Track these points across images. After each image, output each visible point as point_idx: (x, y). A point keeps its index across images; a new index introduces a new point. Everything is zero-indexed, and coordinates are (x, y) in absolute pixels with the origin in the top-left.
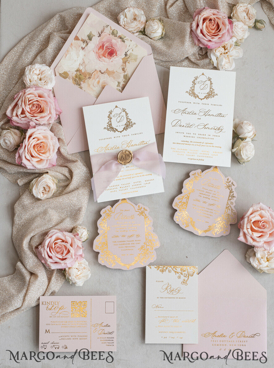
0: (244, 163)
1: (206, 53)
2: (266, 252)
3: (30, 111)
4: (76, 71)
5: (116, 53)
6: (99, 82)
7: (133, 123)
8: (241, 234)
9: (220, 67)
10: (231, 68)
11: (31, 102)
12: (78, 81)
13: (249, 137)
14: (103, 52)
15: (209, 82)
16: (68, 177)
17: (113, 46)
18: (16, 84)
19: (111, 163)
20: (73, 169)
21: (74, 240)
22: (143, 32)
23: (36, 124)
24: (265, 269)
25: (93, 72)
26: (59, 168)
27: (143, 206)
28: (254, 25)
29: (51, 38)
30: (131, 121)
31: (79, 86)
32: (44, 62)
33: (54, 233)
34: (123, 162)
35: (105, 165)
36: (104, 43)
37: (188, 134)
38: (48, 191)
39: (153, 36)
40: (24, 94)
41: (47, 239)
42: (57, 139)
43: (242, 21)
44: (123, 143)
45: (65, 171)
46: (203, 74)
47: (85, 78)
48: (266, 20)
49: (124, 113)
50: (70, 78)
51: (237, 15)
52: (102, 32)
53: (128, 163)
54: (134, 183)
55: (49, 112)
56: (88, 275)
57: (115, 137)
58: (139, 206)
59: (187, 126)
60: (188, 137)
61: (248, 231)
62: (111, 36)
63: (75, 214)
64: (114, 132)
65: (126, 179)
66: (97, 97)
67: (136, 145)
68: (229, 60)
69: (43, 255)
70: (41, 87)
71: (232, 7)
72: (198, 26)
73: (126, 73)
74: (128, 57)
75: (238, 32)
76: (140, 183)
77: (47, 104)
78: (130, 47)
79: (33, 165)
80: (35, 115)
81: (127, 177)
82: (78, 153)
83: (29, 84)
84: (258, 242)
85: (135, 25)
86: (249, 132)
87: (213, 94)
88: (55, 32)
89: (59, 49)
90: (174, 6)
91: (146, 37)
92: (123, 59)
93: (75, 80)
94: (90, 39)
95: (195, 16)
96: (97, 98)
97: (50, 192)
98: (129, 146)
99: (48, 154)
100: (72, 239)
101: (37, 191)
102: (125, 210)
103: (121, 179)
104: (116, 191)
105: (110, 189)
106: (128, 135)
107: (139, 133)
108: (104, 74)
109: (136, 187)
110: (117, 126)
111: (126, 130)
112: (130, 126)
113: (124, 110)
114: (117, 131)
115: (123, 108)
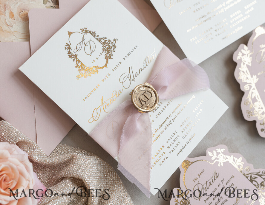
6: (12, 15)
7: (112, 41)
19: (132, 122)
34: (148, 108)
35: (124, 131)
37: (197, 4)
42: (17, 147)
44: (121, 81)
53: (155, 103)
54: (181, 126)
64: (96, 73)
65: (165, 129)
66: (27, 38)
67: (141, 69)
76: (189, 121)
81: (165, 125)
82: (60, 143)
96: (29, 41)
98: (132, 78)
99: (24, 183)
102: (199, 175)
103: (159, 135)
104: (166, 157)
105: (156, 163)
106: (119, 64)
107: (132, 50)
109: (188, 129)
110: (94, 61)
111: (111, 58)
112: (112, 48)
113: (85, 30)
114: (99, 68)
115: (81, 30)
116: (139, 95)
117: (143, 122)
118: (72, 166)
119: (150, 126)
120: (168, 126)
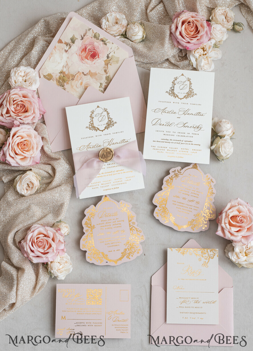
0: (223, 160)
1: (186, 55)
2: (244, 247)
3: (15, 111)
4: (60, 73)
5: (98, 56)
6: (81, 83)
7: (114, 122)
8: (219, 229)
9: (199, 68)
10: (210, 69)
11: (15, 102)
12: (61, 82)
13: (228, 135)
14: (85, 55)
15: (189, 82)
16: (51, 174)
17: (95, 49)
18: (2, 86)
19: (93, 161)
20: (56, 167)
21: (56, 235)
22: (124, 35)
23: (20, 123)
24: (244, 264)
25: (76, 73)
26: (43, 165)
28: (233, 28)
29: (36, 41)
30: (112, 120)
31: (62, 87)
32: (29, 65)
33: (36, 228)
34: (104, 160)
35: (87, 163)
36: (87, 46)
37: (168, 132)
38: (32, 188)
39: (134, 38)
40: (9, 94)
41: (29, 233)
42: (41, 138)
43: (220, 23)
44: (104, 142)
45: (48, 169)
46: (183, 75)
47: (68, 80)
48: (245, 23)
50: (54, 79)
51: (216, 18)
52: (84, 36)
53: (109, 160)
55: (32, 112)
56: (69, 269)
58: (121, 202)
59: (167, 125)
60: (168, 135)
61: (225, 226)
62: (93, 39)
63: (57, 210)
64: (96, 131)
65: (107, 176)
67: (117, 143)
68: (208, 62)
69: (25, 249)
70: (25, 88)
71: (211, 11)
72: (177, 28)
73: (108, 75)
74: (109, 59)
75: (216, 34)
76: (121, 180)
77: (31, 104)
78: (112, 50)
79: (17, 163)
80: (20, 114)
82: (61, 151)
83: (14, 85)
84: (236, 236)
85: (116, 28)
86: (227, 130)
87: (192, 94)
88: (39, 35)
89: (43, 52)
90: (154, 10)
91: (128, 40)
92: (105, 61)
93: (59, 82)
94: (73, 42)
95: (174, 19)
96: (80, 99)
97: (34, 189)
98: (110, 144)
99: (31, 152)
100: (54, 234)
101: (21, 188)
103: (102, 176)
104: (98, 188)
105: (91, 186)
106: (109, 134)
107: (120, 132)
108: (87, 75)
109: (117, 183)
110: (99, 125)
111: (107, 129)
112: (111, 125)
113: (106, 109)
114: (99, 130)
115: (104, 108)
117: (99, 165)
118: (56, 161)
119: (101, 169)
120: (109, 175)
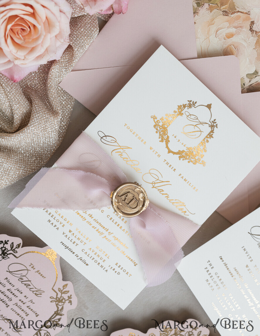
6: (230, 36)
25: (242, 11)
27: (72, 292)
31: (195, 5)
42: (66, 46)
44: (151, 172)
47: (219, 5)
49: (210, 129)
53: (124, 213)
54: (97, 247)
57: (151, 148)
58: (66, 285)
64: (160, 139)
65: (93, 227)
66: (202, 55)
67: (168, 197)
76: (105, 258)
81: (98, 226)
82: (75, 99)
98: (156, 185)
99: (21, 54)
102: (38, 271)
103: (85, 220)
104: (58, 228)
105: (51, 215)
106: (173, 169)
107: (191, 185)
108: (252, 34)
109: (94, 256)
110: (175, 137)
111: (180, 158)
112: (192, 160)
113: (215, 124)
114: (167, 143)
115: (215, 120)
116: (133, 192)
117: (100, 199)
118: (44, 112)
119: (96, 208)
120: (97, 230)
